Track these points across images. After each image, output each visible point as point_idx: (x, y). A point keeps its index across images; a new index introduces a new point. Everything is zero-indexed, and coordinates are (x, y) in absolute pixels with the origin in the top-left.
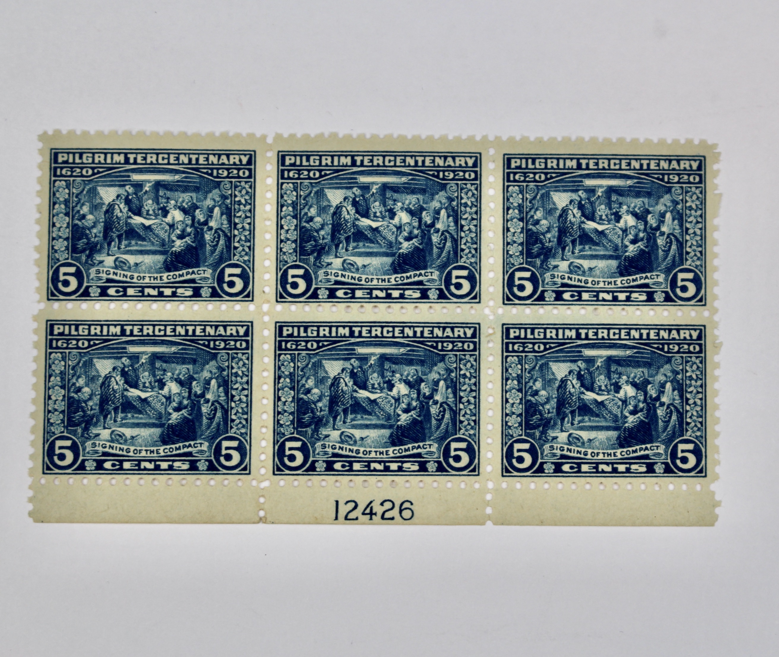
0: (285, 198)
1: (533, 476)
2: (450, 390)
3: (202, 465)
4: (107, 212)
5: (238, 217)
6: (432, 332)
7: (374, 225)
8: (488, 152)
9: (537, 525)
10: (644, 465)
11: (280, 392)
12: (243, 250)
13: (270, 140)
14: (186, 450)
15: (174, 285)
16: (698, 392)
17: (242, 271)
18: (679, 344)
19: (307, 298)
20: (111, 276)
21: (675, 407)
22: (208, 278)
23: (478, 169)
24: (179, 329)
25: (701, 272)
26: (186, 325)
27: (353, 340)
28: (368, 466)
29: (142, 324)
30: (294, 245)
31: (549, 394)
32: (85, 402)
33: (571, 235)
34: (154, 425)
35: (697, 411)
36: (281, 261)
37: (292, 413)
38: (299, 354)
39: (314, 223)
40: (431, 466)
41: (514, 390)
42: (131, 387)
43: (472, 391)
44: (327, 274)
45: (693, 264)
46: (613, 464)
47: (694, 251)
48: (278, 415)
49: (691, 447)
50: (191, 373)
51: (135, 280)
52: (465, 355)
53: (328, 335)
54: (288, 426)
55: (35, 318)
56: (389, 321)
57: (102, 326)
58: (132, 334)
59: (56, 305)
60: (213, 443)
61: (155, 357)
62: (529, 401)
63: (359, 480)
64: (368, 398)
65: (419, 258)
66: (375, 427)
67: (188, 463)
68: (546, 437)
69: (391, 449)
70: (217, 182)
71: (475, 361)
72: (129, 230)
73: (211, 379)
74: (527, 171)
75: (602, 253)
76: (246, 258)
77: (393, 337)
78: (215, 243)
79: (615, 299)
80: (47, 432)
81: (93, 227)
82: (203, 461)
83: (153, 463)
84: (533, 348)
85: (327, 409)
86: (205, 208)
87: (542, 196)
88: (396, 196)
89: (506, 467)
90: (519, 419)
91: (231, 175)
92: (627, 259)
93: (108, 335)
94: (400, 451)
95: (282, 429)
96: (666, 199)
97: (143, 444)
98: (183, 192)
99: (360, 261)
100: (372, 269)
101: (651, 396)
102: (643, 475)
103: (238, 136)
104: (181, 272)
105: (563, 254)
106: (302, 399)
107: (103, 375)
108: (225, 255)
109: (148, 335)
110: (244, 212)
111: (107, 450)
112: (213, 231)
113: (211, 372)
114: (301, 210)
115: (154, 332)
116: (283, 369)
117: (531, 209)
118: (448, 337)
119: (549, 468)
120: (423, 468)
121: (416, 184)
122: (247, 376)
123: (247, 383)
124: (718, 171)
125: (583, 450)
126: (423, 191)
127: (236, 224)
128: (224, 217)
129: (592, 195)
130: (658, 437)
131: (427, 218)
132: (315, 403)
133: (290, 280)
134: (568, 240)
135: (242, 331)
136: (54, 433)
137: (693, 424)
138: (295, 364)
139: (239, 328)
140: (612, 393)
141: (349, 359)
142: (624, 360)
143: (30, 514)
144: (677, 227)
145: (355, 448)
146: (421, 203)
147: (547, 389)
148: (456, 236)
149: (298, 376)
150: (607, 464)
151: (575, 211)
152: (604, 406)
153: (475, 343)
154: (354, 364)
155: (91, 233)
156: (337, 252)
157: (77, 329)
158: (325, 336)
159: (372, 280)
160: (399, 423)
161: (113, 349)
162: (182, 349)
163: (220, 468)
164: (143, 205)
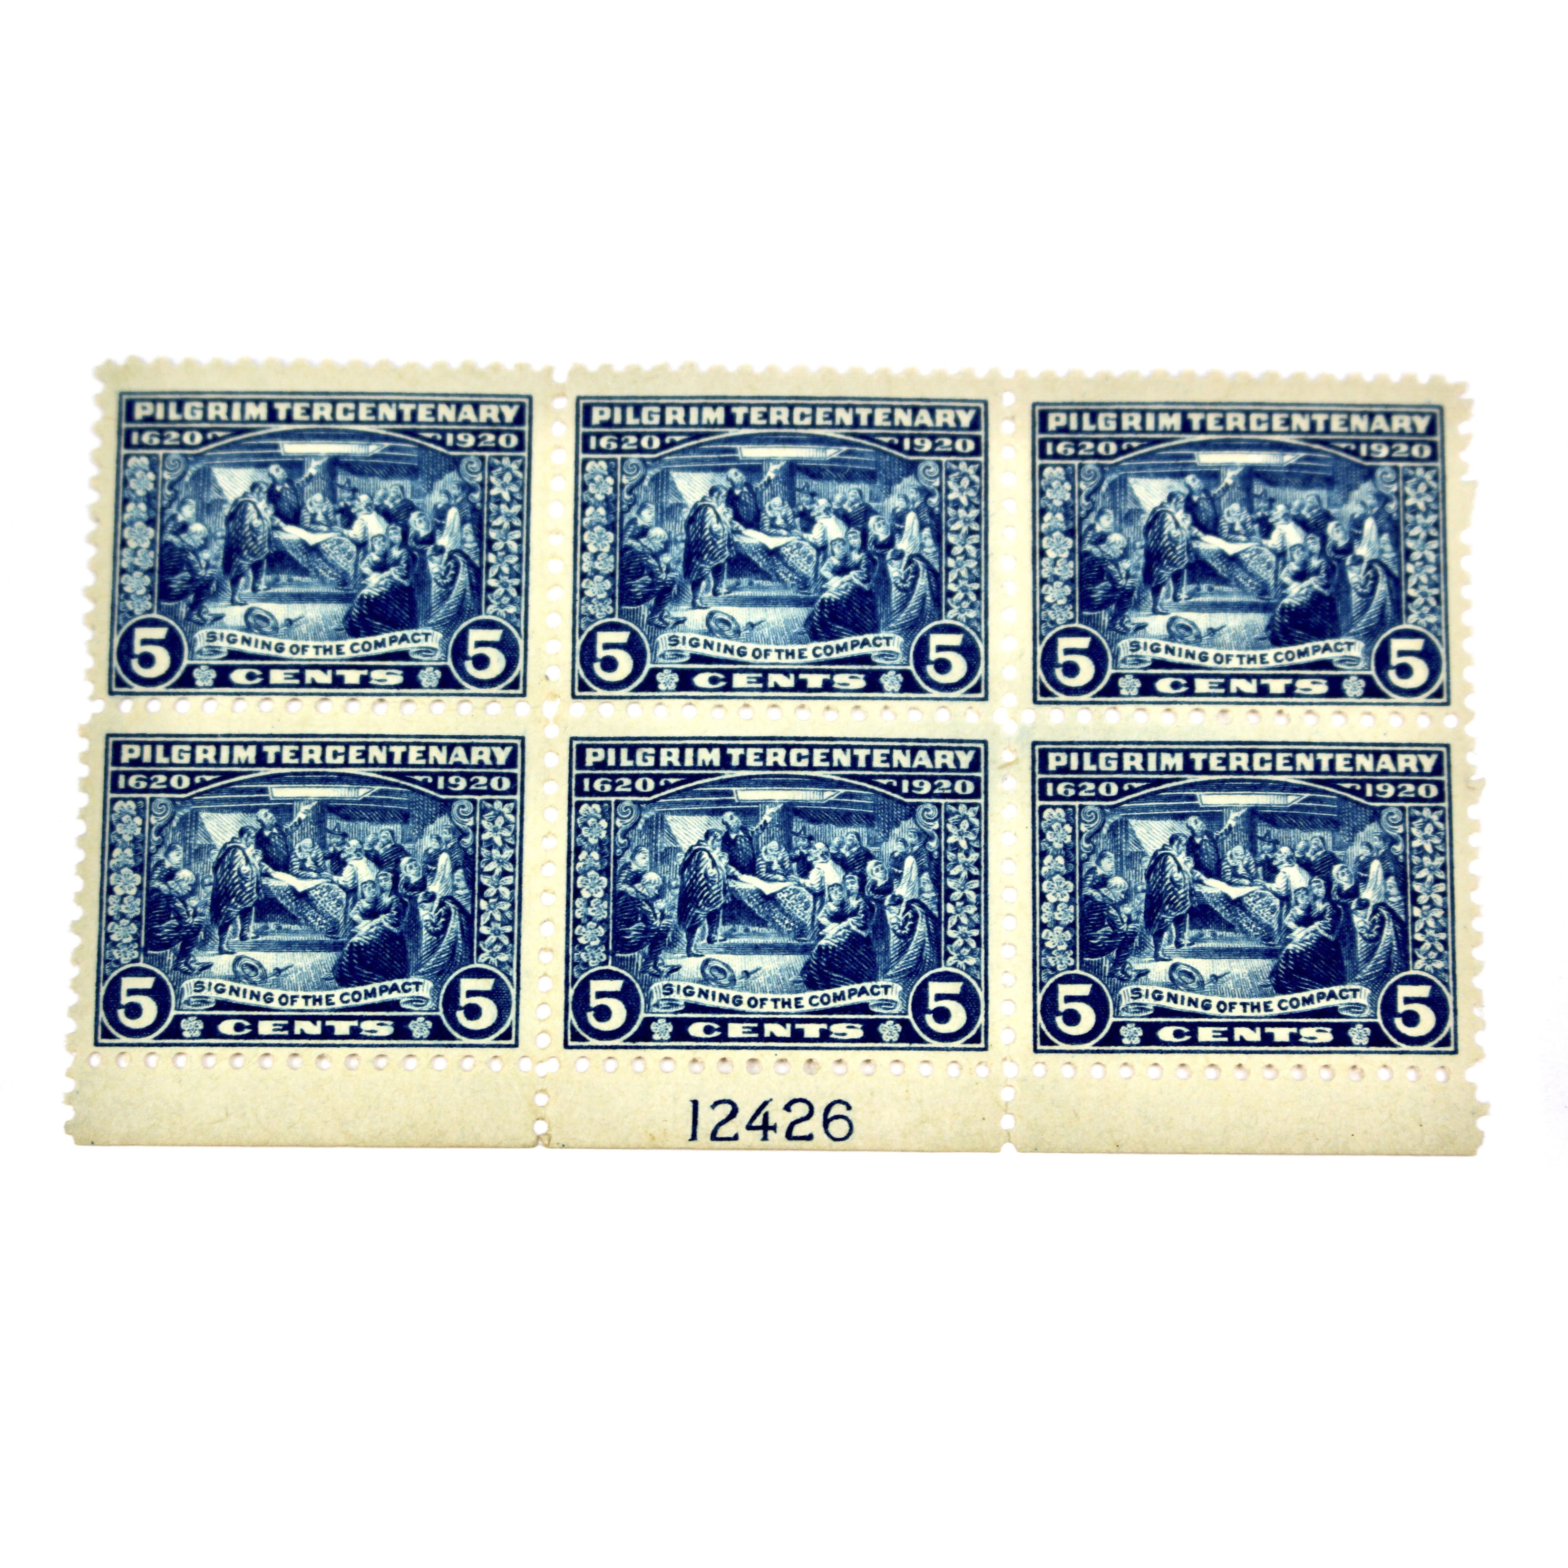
0: (592, 489)
1: (1098, 1052)
2: (926, 876)
3: (420, 1028)
4: (231, 517)
5: (495, 527)
6: (889, 758)
7: (772, 543)
8: (1002, 399)
9: (1109, 1152)
10: (1329, 1029)
11: (580, 878)
12: (506, 593)
13: (560, 377)
14: (387, 997)
15: (365, 663)
16: (1437, 881)
17: (503, 635)
18: (1395, 783)
19: (636, 690)
20: (239, 646)
21: (1391, 911)
22: (435, 650)
23: (981, 433)
24: (374, 751)
25: (1439, 638)
26: (388, 744)
27: (728, 774)
28: (760, 1030)
29: (299, 741)
30: (608, 584)
31: (1129, 883)
32: (183, 899)
33: (1171, 564)
34: (321, 947)
35: (1436, 919)
36: (581, 616)
38: (617, 803)
39: (650, 540)
40: (889, 1031)
41: (1058, 876)
42: (276, 868)
43: (971, 877)
44: (674, 641)
45: (1422, 621)
46: (1263, 1025)
47: (1424, 595)
48: (575, 927)
49: (1423, 991)
50: (399, 841)
51: (286, 654)
52: (956, 805)
53: (677, 763)
54: (596, 947)
55: (85, 732)
56: (802, 735)
57: (218, 745)
58: (278, 763)
59: (127, 705)
60: (442, 984)
61: (326, 808)
62: (1089, 897)
63: (739, 1057)
64: (760, 892)
65: (862, 609)
66: (774, 949)
67: (390, 1023)
68: (1123, 972)
70: (454, 458)
71: (978, 816)
72: (276, 553)
73: (439, 852)
74: (1080, 436)
75: (1235, 599)
76: (512, 610)
77: (811, 767)
78: (448, 580)
79: (1263, 691)
80: (105, 961)
81: (204, 547)
82: (421, 1019)
83: (319, 1023)
84: (1096, 790)
85: (675, 913)
86: (429, 509)
87: (1112, 486)
88: (815, 485)
89: (1042, 1032)
90: (1068, 935)
91: (481, 444)
92: (1287, 611)
93: (230, 764)
94: (825, 999)
95: (583, 955)
96: (1364, 492)
97: (300, 984)
99: (742, 615)
100: (766, 632)
101: (1340, 889)
102: (1326, 1049)
103: (497, 369)
104: (379, 638)
105: (1155, 603)
106: (623, 893)
107: (219, 845)
108: (469, 604)
109: (312, 764)
110: (509, 517)
111: (225, 996)
112: (446, 556)
113: (439, 838)
115: (323, 757)
116: (585, 832)
118: (921, 768)
119: (1131, 1034)
120: (872, 1033)
121: (856, 462)
122: (513, 847)
123: (512, 860)
124: (1468, 437)
125: (1201, 998)
126: (870, 476)
127: (490, 542)
128: (468, 527)
130: (1357, 971)
131: (878, 530)
132: (650, 901)
133: (601, 653)
134: (1166, 574)
135: (502, 756)
136: (118, 962)
137: (1427, 945)
138: (609, 822)
139: (497, 750)
140: (1260, 880)
141: (721, 812)
142: (1284, 815)
143: (69, 1128)
144: (1388, 548)
145: (732, 993)
146: (867, 499)
147: (1126, 873)
148: (936, 567)
149: (616, 847)
150: (1252, 1026)
151: (1180, 515)
152: (1243, 908)
153: (976, 781)
154: (730, 823)
155: (198, 558)
156: (695, 597)
157: (167, 753)
158: (670, 766)
159: (767, 653)
160: (823, 942)
161: (241, 791)
162: (381, 792)
163: (456, 1034)
164: (304, 504)
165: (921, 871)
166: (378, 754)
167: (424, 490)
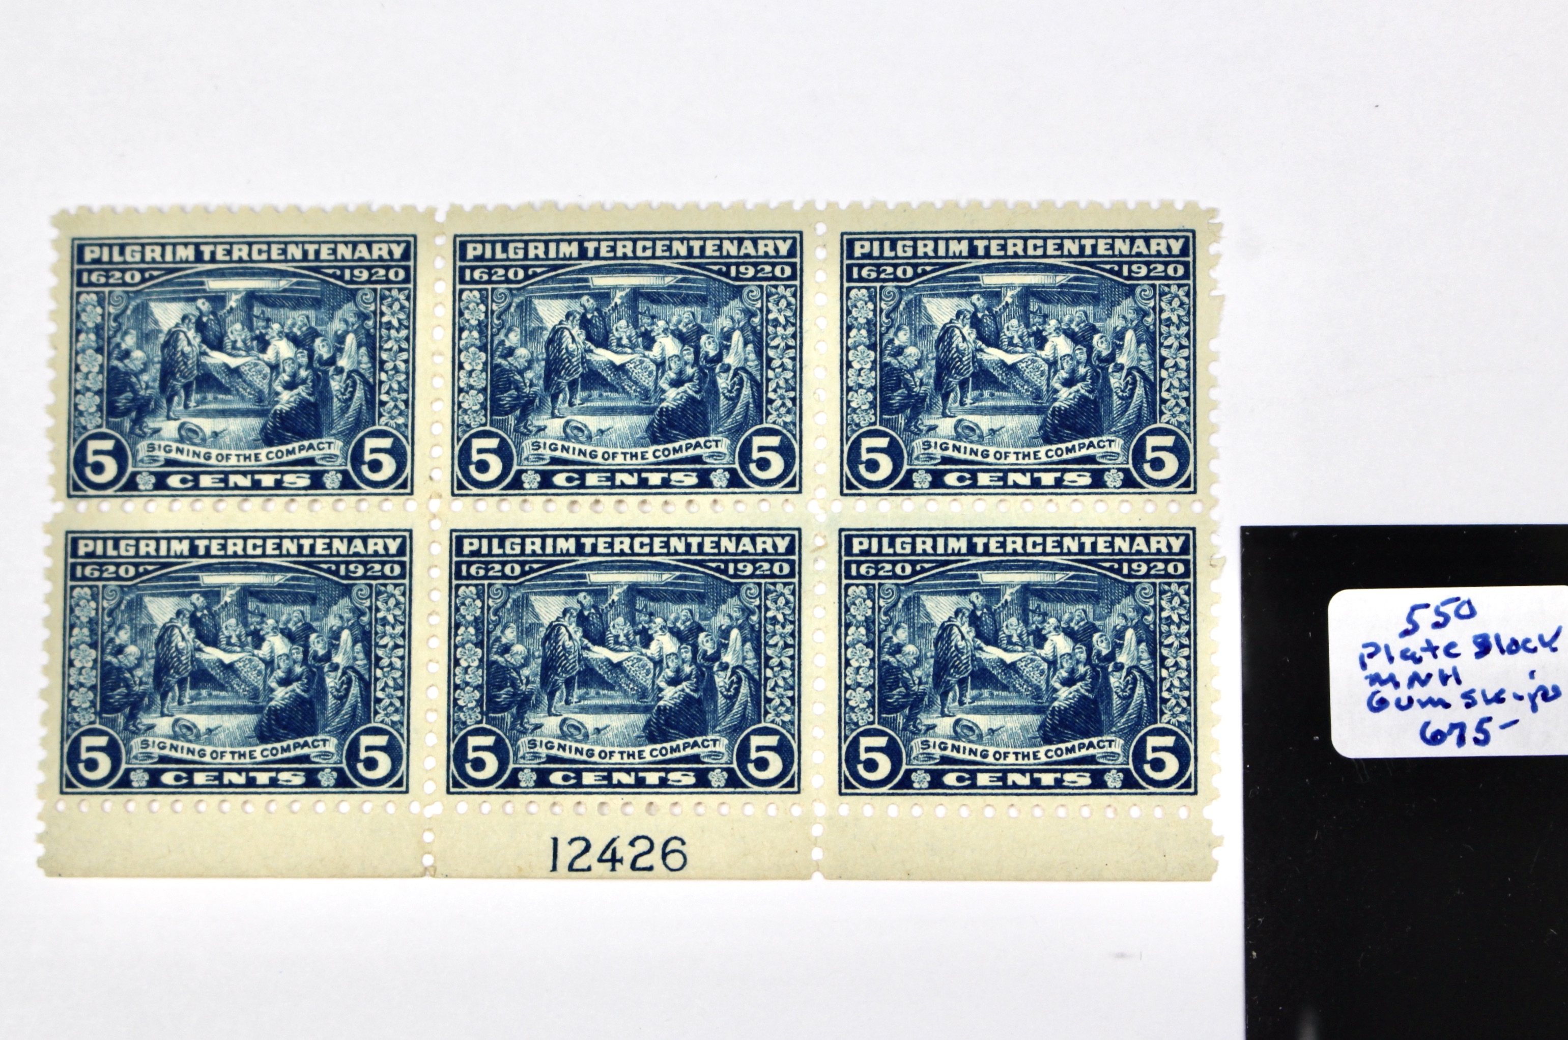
0: (467, 315)
1: (893, 794)
2: (748, 645)
3: (327, 778)
4: (166, 345)
5: (386, 350)
6: (718, 545)
7: (618, 360)
8: (815, 229)
9: (901, 879)
10: (1088, 775)
11: (459, 650)
12: (396, 407)
13: (440, 217)
14: (299, 752)
15: (279, 469)
16: (1182, 646)
17: (394, 443)
18: (1147, 562)
19: (504, 489)
20: (174, 455)
21: (1142, 672)
22: (336, 456)
23: (797, 260)
24: (287, 543)
25: (1188, 435)
26: (299, 538)
27: (582, 560)
28: (609, 778)
29: (225, 536)
30: (481, 398)
31: (920, 651)
32: (130, 670)
33: (959, 373)
34: (245, 710)
35: (1180, 679)
36: (459, 426)
37: (479, 687)
38: (490, 585)
39: (516, 359)
40: (717, 778)
41: (860, 645)
42: (207, 644)
43: (786, 646)
44: (537, 446)
45: (1173, 420)
46: (1032, 772)
47: (1176, 397)
48: (455, 690)
49: (1169, 741)
50: (308, 620)
51: (213, 461)
52: (774, 584)
53: (539, 551)
54: (472, 709)
55: (48, 529)
56: (644, 526)
57: (158, 540)
58: (208, 554)
59: (82, 505)
60: (345, 740)
61: (247, 592)
62: (887, 663)
63: (592, 801)
64: (609, 661)
65: (695, 416)
66: (621, 709)
67: (302, 774)
68: (915, 726)
69: (647, 749)
70: (351, 290)
71: (793, 593)
72: (203, 375)
73: (341, 629)
74: (881, 261)
75: (1012, 403)
76: (401, 420)
77: (651, 553)
78: (348, 396)
79: (1036, 483)
80: (68, 723)
81: (143, 371)
82: (328, 770)
83: (244, 774)
84: (893, 570)
85: (538, 679)
86: (331, 335)
87: (909, 305)
88: (655, 309)
89: (846, 778)
90: (869, 695)
91: (374, 278)
92: (1057, 412)
93: (168, 556)
94: (664, 752)
95: (462, 715)
96: (1126, 306)
97: (228, 741)
98: (294, 308)
99: (593, 423)
100: (613, 437)
101: (1099, 653)
102: (1084, 791)
103: (387, 210)
104: (290, 447)
105: (945, 407)
106: (495, 662)
107: (160, 624)
108: (365, 416)
109: (235, 555)
110: (397, 341)
111: (166, 752)
112: (345, 375)
113: (341, 617)
114: (493, 335)
115: (245, 549)
116: (463, 610)
117: (888, 329)
118: (745, 553)
119: (921, 780)
120: (702, 780)
121: (690, 288)
122: (403, 623)
123: (403, 635)
124: (1218, 256)
125: (980, 748)
126: (702, 300)
127: (382, 362)
128: (363, 350)
129: (995, 302)
130: (1112, 725)
131: (709, 347)
132: (517, 669)
133: (475, 457)
134: (954, 382)
135: (393, 547)
136: (78, 724)
137: (1173, 702)
138: (483, 602)
139: (389, 542)
140: (1031, 647)
141: (576, 593)
142: (1051, 591)
143: (41, 862)
144: (1146, 356)
145: (586, 747)
146: (699, 321)
147: (918, 642)
148: (758, 378)
149: (489, 623)
150: (1023, 772)
151: (966, 330)
152: (1017, 671)
153: (792, 563)
154: (584, 602)
155: (139, 380)
156: (554, 408)
157: (116, 547)
158: (534, 553)
159: (614, 455)
160: (661, 703)
161: (177, 579)
162: (293, 579)
163: (357, 783)
164: (226, 332)
165: (744, 642)
166: (290, 546)
167: (326, 319)
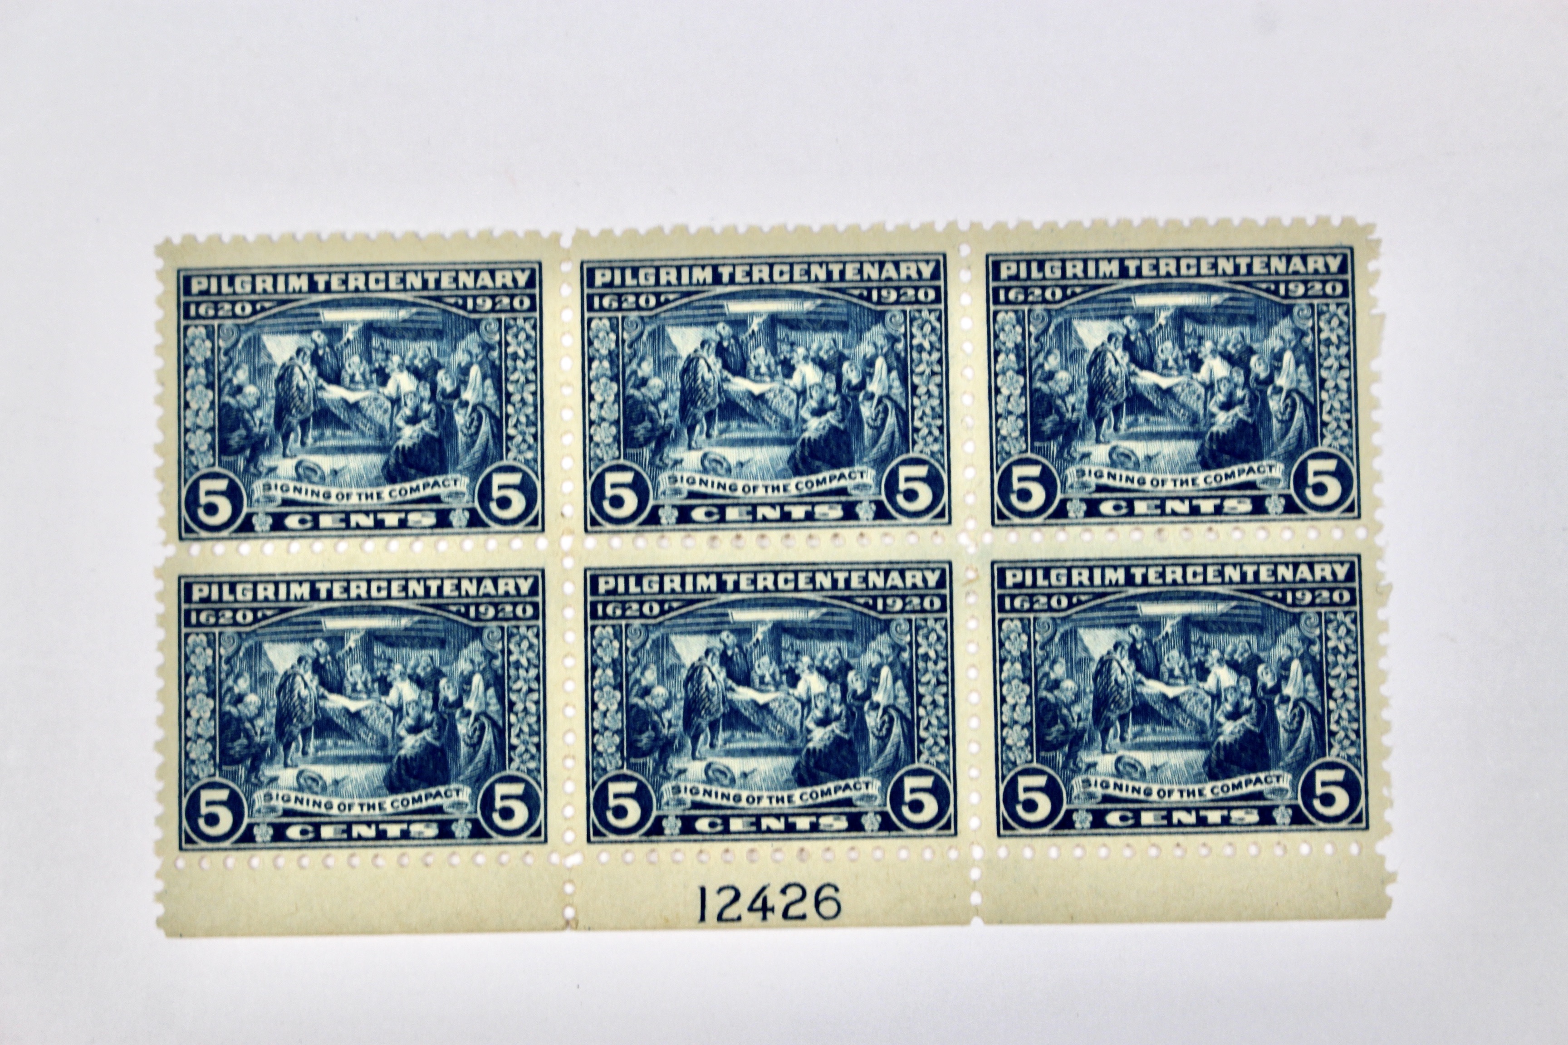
0: (597, 344)
1: (1054, 836)
2: (900, 684)
3: (461, 829)
4: (280, 379)
5: (512, 382)
6: (865, 580)
7: (757, 389)
8: (959, 250)
9: (1064, 922)
10: (1256, 812)
11: (597, 693)
12: (524, 441)
13: (566, 242)
14: (431, 802)
15: (403, 507)
16: (1350, 677)
17: (523, 479)
18: (1312, 590)
19: (640, 525)
20: (291, 495)
21: (1309, 705)
22: (463, 493)
23: (941, 283)
24: (413, 585)
25: (1351, 459)
26: (425, 579)
27: (724, 598)
28: (758, 824)
29: (347, 578)
30: (613, 430)
31: (1079, 686)
32: (251, 720)
33: (1112, 398)
34: (373, 759)
35: (1349, 711)
36: (591, 460)
38: (628, 626)
39: (649, 390)
40: (871, 822)
41: (1016, 681)
42: (331, 690)
43: (939, 683)
44: (673, 480)
45: (1335, 444)
46: (1197, 810)
47: (1337, 420)
48: (593, 736)
49: (1339, 775)
50: (437, 665)
51: (333, 500)
52: (925, 620)
53: (678, 589)
54: (612, 754)
55: (159, 573)
56: (788, 561)
57: (276, 584)
58: (330, 598)
59: (195, 548)
60: (479, 789)
61: (372, 637)
62: (1044, 699)
63: (740, 849)
64: (754, 702)
65: (838, 446)
66: (768, 752)
67: (435, 825)
68: (1075, 765)
70: (474, 320)
71: (945, 629)
72: (320, 411)
73: (472, 673)
74: (1029, 283)
75: (1169, 428)
76: (530, 455)
77: (796, 590)
78: (473, 430)
79: (1195, 511)
80: (185, 776)
81: (257, 407)
82: (462, 822)
83: (373, 827)
84: (1048, 604)
85: (681, 722)
86: (454, 368)
87: (1058, 328)
88: (794, 335)
89: (1005, 820)
91: (498, 307)
92: (1215, 438)
93: (288, 600)
94: (814, 795)
95: (601, 761)
96: (1284, 327)
97: (356, 793)
98: (415, 339)
99: (732, 455)
100: (754, 469)
101: (1264, 686)
102: (1253, 828)
103: (510, 236)
104: (414, 485)
105: (1098, 433)
106: (635, 706)
107: (281, 672)
108: (492, 450)
109: (359, 598)
110: (524, 372)
111: (291, 805)
112: (470, 408)
113: (472, 662)
114: (624, 366)
115: (368, 592)
116: (599, 652)
117: (1037, 354)
118: (894, 588)
119: (1082, 819)
120: (855, 824)
121: (830, 313)
122: (537, 667)
123: (537, 679)
124: (1377, 273)
125: (1143, 786)
126: (843, 326)
127: (509, 395)
128: (488, 382)
129: (1148, 323)
130: (1279, 758)
131: (852, 375)
132: (658, 713)
133: (609, 492)
134: (1108, 407)
135: (525, 587)
136: (197, 777)
138: (621, 643)
139: (521, 582)
140: (1194, 681)
141: (719, 632)
142: (1214, 622)
143: (160, 922)
144: (1305, 378)
145: (732, 792)
146: (840, 347)
148: (904, 406)
149: (627, 665)
150: (1188, 810)
151: (1119, 353)
152: (1180, 706)
153: (943, 598)
154: (727, 641)
155: (252, 417)
156: (690, 440)
157: (232, 591)
158: (673, 592)
159: (755, 488)
160: (811, 745)
161: (299, 624)
162: (420, 622)
163: (492, 834)
164: (343, 366)
165: (895, 680)
166: (416, 588)
167: (448, 350)
